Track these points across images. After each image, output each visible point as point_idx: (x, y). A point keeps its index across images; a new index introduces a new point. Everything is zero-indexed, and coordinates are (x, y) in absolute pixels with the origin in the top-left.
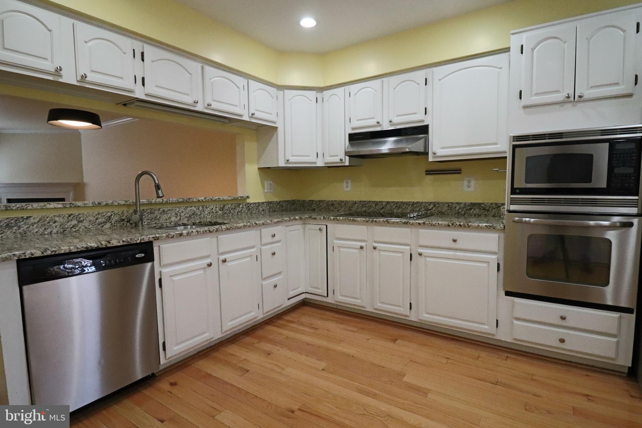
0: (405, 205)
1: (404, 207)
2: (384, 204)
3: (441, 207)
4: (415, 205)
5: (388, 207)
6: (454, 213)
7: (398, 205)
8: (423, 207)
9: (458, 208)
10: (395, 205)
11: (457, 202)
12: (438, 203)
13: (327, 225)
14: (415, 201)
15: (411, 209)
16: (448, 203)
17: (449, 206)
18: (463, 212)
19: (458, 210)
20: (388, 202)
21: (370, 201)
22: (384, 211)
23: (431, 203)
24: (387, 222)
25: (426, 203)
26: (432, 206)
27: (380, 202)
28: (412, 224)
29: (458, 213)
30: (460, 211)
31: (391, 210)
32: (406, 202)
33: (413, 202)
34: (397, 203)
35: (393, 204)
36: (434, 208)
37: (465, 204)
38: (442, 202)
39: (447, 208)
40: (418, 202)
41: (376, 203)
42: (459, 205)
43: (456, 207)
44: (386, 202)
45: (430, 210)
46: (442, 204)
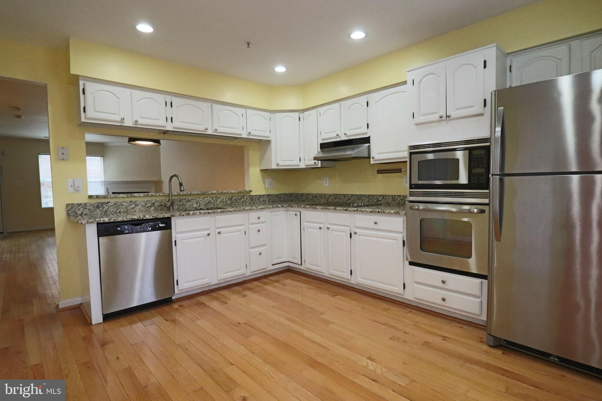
0: (364, 197)
1: (363, 199)
2: (349, 196)
3: (387, 198)
4: (370, 197)
5: (352, 198)
6: (396, 203)
7: (359, 197)
8: (375, 199)
9: (399, 199)
10: (357, 197)
11: (398, 195)
12: (386, 196)
13: (300, 212)
14: (370, 194)
15: (367, 200)
16: (392, 196)
17: (392, 198)
18: (402, 203)
19: (399, 201)
20: (352, 195)
21: (340, 194)
22: (350, 202)
23: (381, 195)
24: (335, 209)
25: (378, 195)
26: (381, 198)
27: (347, 195)
28: (350, 211)
29: (399, 203)
30: (400, 202)
31: (354, 201)
32: (364, 195)
33: (369, 195)
34: (358, 195)
35: (356, 196)
36: (383, 200)
37: (403, 196)
38: (388, 195)
39: (391, 200)
40: (372, 195)
41: (345, 196)
42: (399, 197)
43: (397, 199)
44: (351, 194)
45: (380, 201)
46: (388, 196)
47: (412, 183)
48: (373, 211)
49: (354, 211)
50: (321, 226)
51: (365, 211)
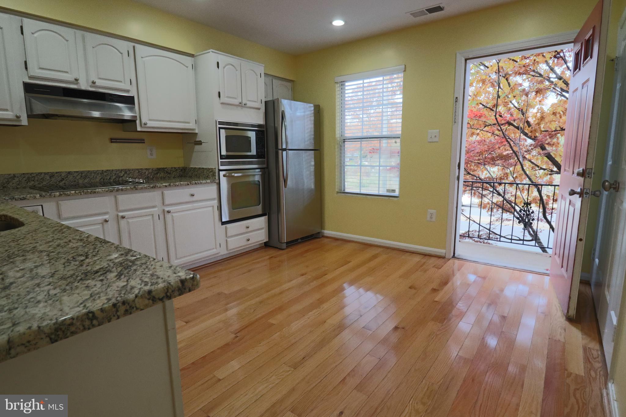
0: (93, 174)
1: (92, 177)
2: (63, 175)
3: (132, 173)
4: (105, 174)
5: (71, 177)
6: (144, 177)
7: (84, 175)
8: (114, 175)
9: (147, 173)
10: (80, 175)
11: (146, 168)
12: (129, 170)
13: (42, 205)
14: (105, 169)
15: (100, 178)
16: (138, 169)
17: (139, 172)
18: (152, 176)
19: (148, 175)
20: (69, 173)
21: (41, 173)
22: (65, 183)
23: (122, 170)
25: (117, 170)
26: (123, 173)
27: (57, 173)
29: (148, 177)
30: (149, 175)
31: (75, 181)
32: (94, 171)
33: (102, 171)
34: (82, 173)
35: (78, 174)
36: (126, 175)
37: (153, 169)
38: (133, 169)
39: (138, 174)
40: (107, 170)
41: (52, 175)
42: (148, 171)
43: (145, 173)
44: (66, 172)
45: (122, 177)
46: (133, 170)
47: (222, 154)
48: (189, 184)
49: (166, 186)
50: (106, 217)
51: (180, 185)
